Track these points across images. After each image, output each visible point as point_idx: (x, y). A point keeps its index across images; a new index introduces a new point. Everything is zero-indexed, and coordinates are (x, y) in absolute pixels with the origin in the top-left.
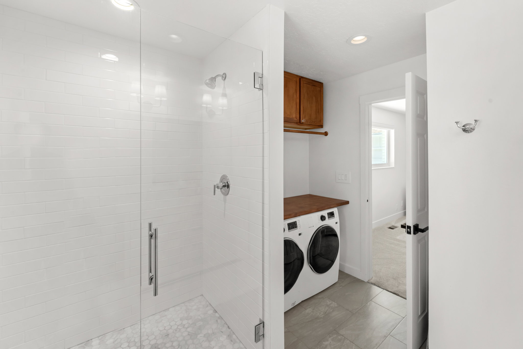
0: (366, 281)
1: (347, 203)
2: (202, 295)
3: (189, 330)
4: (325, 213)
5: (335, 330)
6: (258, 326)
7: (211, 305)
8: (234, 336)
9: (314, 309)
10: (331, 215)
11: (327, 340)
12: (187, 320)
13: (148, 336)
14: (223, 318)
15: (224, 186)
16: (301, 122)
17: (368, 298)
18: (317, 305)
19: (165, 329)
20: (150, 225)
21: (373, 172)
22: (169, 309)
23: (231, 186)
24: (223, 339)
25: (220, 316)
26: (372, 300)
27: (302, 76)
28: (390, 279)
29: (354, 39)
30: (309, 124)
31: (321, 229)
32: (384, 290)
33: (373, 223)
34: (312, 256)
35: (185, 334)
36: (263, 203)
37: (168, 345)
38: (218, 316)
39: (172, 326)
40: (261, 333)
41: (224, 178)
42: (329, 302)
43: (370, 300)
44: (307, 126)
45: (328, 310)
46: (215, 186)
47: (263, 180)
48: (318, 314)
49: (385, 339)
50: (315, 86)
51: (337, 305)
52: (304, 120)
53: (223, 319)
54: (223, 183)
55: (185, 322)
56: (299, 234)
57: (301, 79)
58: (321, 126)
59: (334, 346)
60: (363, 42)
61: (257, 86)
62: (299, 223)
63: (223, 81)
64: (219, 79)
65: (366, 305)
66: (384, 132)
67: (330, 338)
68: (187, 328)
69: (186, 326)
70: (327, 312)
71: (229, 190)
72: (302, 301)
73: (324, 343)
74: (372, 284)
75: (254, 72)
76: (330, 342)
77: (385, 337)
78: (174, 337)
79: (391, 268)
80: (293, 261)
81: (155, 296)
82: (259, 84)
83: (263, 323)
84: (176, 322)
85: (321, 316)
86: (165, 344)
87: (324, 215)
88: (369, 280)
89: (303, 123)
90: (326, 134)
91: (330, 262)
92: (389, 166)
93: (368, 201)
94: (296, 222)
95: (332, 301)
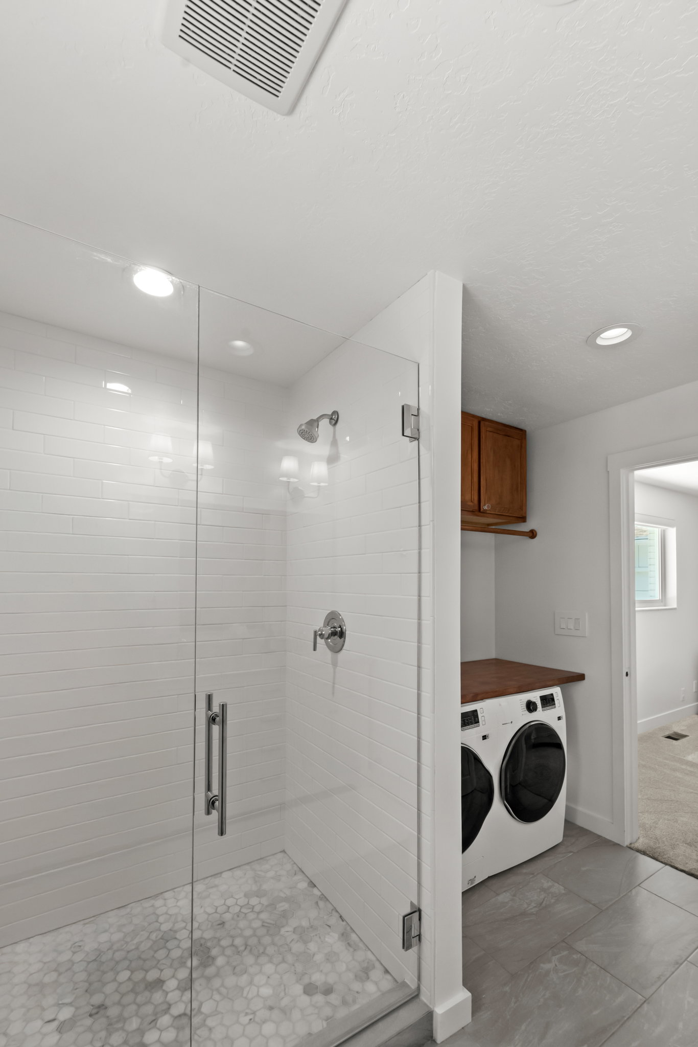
0: (625, 846)
1: (581, 677)
2: (284, 851)
3: (263, 916)
4: (535, 696)
5: (563, 941)
6: (409, 916)
7: (303, 872)
8: (353, 936)
9: (514, 895)
10: (548, 701)
11: (550, 961)
12: (257, 896)
13: (184, 922)
14: (329, 898)
15: (334, 634)
16: (482, 510)
17: (631, 881)
18: (521, 887)
19: (216, 912)
20: (209, 698)
21: (638, 616)
22: (221, 873)
23: (347, 633)
24: (332, 939)
25: (323, 894)
26: (640, 885)
27: (484, 416)
28: (678, 844)
29: (601, 336)
30: (497, 513)
31: (526, 730)
32: (667, 867)
33: (639, 722)
34: (510, 785)
35: (256, 924)
36: (419, 667)
37: (224, 943)
38: (319, 894)
39: (229, 907)
40: (414, 932)
41: (332, 617)
42: (546, 884)
43: (637, 884)
44: (494, 518)
45: (546, 898)
46: (315, 632)
47: (419, 620)
48: (525, 906)
49: (678, 968)
50: (509, 436)
51: (565, 890)
52: (488, 507)
53: (329, 901)
54: (331, 628)
55: (254, 901)
56: (483, 737)
57: (482, 423)
58: (523, 519)
59: (565, 973)
60: (619, 342)
61: (408, 432)
62: (483, 715)
63: (331, 427)
64: (325, 423)
65: (629, 894)
66: (655, 532)
67: (554, 957)
68: (259, 913)
69: (257, 909)
70: (544, 902)
71: (344, 641)
72: (489, 878)
73: (542, 965)
74: (638, 851)
75: (403, 404)
76: (556, 965)
77: (678, 964)
78: (234, 929)
79: (679, 822)
80: (471, 792)
81: (222, 835)
82: (411, 429)
83: (420, 911)
84: (237, 899)
85: (533, 911)
86: (219, 940)
87: (534, 701)
88: (631, 844)
89: (485, 512)
90: (532, 534)
91: (546, 801)
92: (665, 606)
93: (629, 675)
94: (476, 711)
95: (552, 880)
